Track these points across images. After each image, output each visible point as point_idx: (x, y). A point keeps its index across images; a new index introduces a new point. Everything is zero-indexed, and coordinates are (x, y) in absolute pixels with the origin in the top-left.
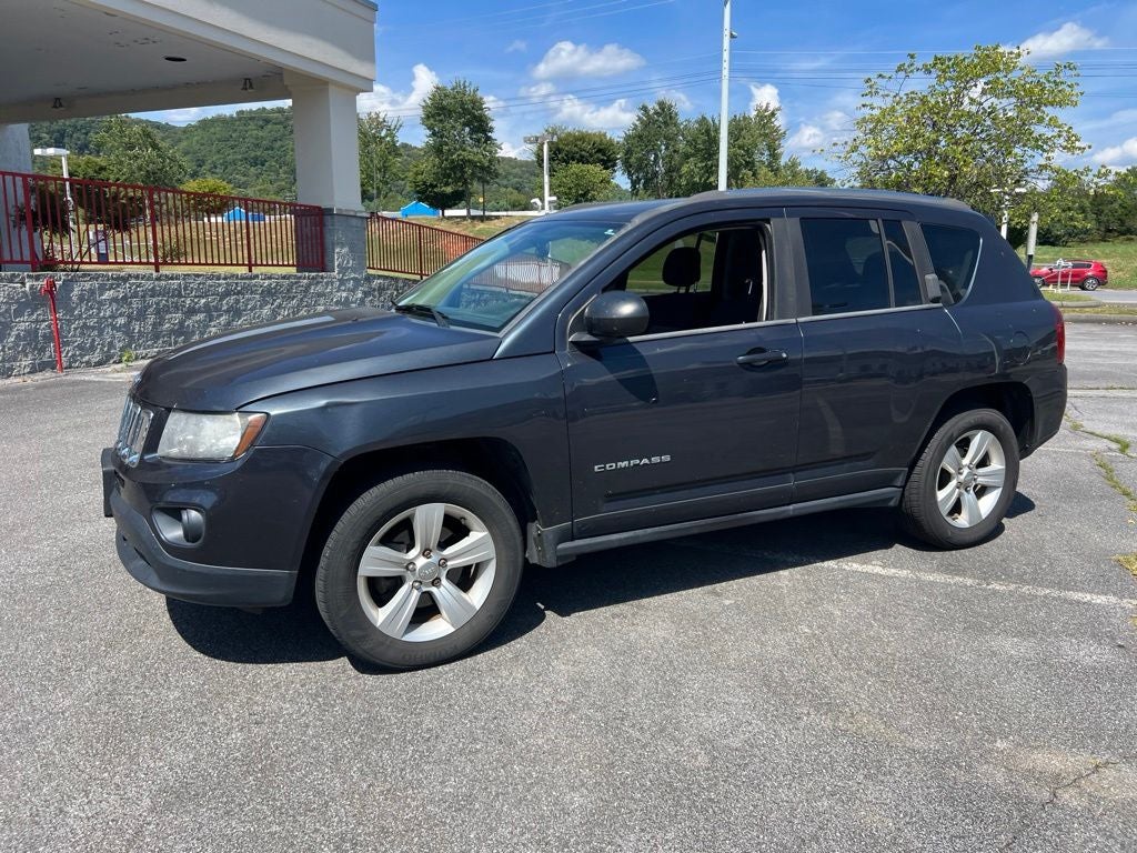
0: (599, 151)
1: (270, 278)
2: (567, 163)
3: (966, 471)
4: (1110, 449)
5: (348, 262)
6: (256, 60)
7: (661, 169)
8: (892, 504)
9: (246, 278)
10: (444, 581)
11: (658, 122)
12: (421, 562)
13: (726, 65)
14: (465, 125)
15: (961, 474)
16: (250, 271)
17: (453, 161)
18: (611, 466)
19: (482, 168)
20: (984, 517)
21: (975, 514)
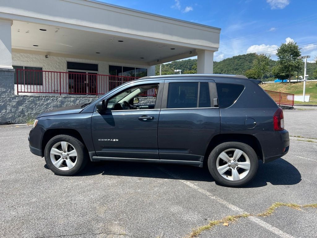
3: (232, 161)
8: (200, 166)
10: (68, 159)
12: (63, 153)
18: (102, 140)
20: (241, 179)
21: (235, 177)
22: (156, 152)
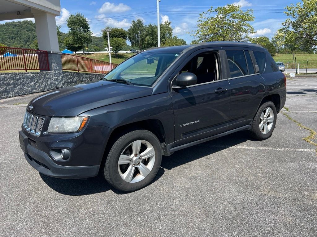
0: (121, 34)
1: (33, 73)
2: (113, 37)
3: (265, 119)
4: (284, 110)
5: (57, 68)
6: (23, 5)
7: (139, 39)
8: (249, 129)
9: (26, 74)
10: (141, 164)
11: (138, 26)
12: (135, 158)
13: (158, 9)
14: (81, 26)
15: (264, 119)
16: (26, 71)
17: (78, 37)
18: (185, 125)
19: (87, 39)
21: (267, 130)
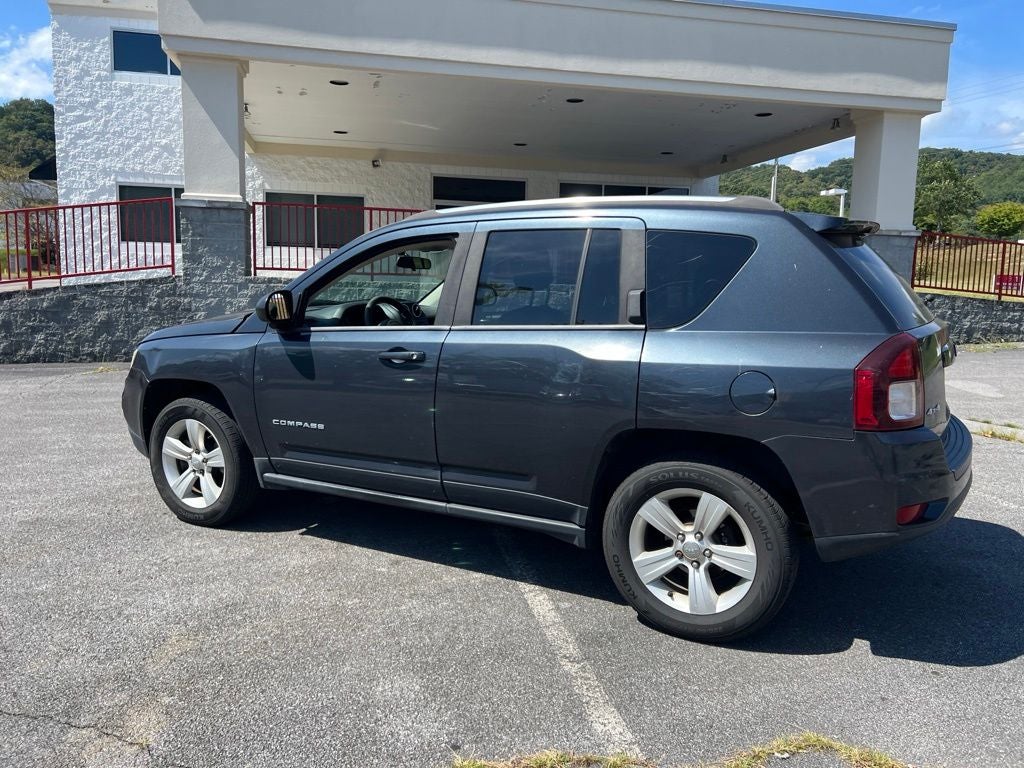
3: (689, 539)
10: (206, 473)
12: (194, 455)
15: (680, 541)
18: (283, 422)
20: (718, 611)
21: (698, 600)
22: (433, 477)
